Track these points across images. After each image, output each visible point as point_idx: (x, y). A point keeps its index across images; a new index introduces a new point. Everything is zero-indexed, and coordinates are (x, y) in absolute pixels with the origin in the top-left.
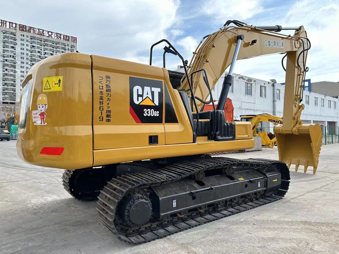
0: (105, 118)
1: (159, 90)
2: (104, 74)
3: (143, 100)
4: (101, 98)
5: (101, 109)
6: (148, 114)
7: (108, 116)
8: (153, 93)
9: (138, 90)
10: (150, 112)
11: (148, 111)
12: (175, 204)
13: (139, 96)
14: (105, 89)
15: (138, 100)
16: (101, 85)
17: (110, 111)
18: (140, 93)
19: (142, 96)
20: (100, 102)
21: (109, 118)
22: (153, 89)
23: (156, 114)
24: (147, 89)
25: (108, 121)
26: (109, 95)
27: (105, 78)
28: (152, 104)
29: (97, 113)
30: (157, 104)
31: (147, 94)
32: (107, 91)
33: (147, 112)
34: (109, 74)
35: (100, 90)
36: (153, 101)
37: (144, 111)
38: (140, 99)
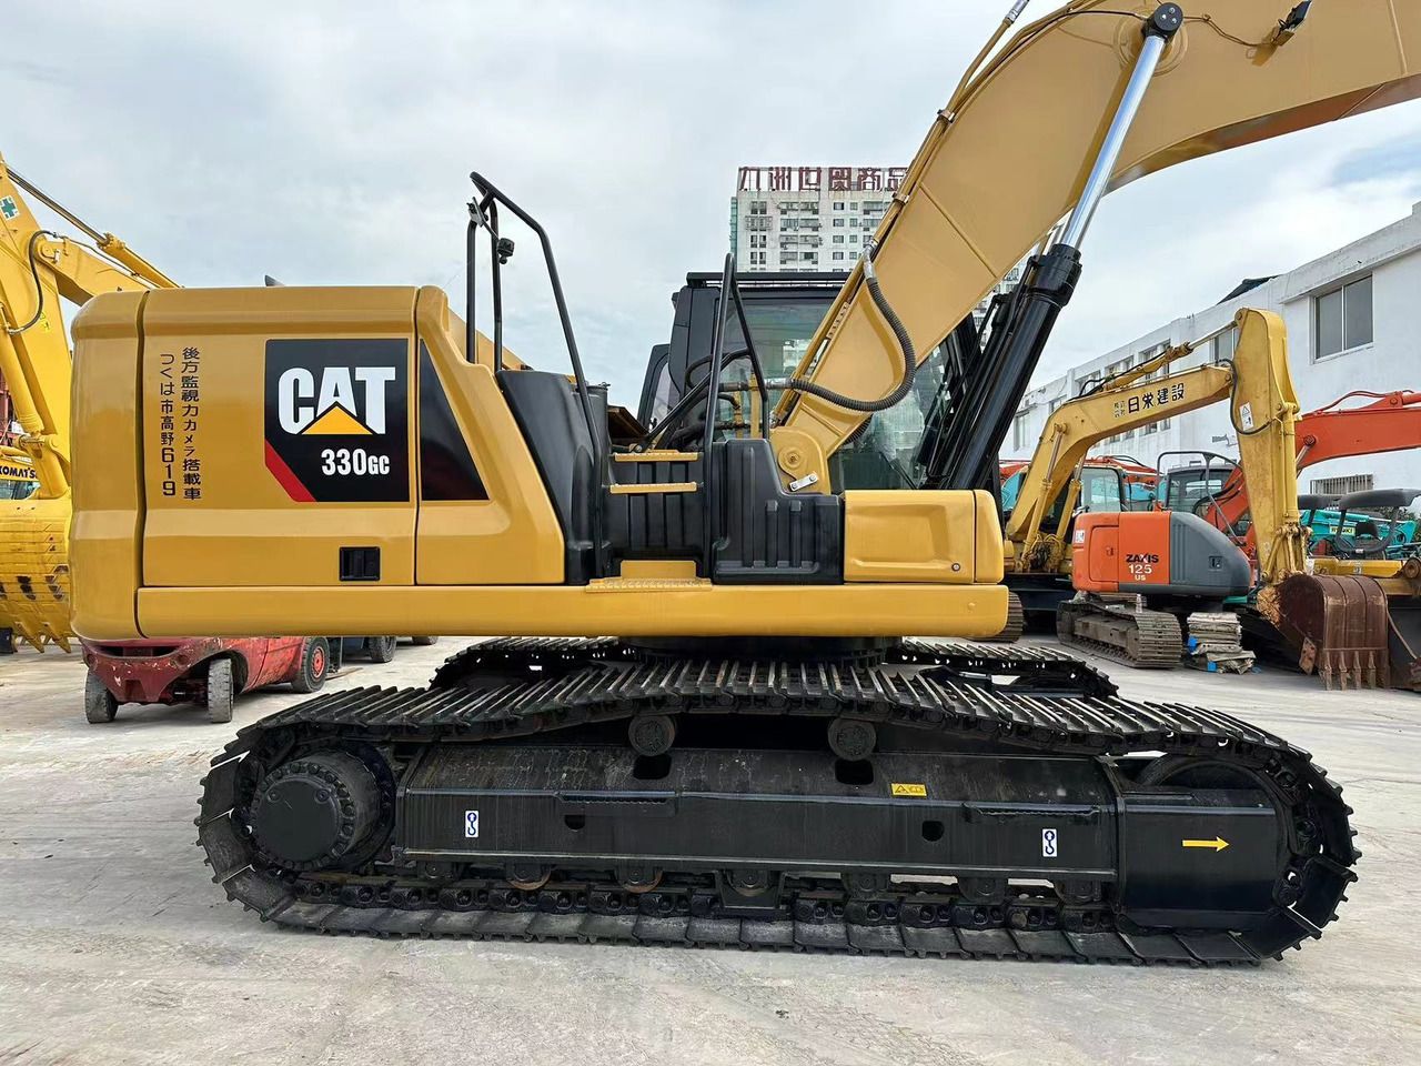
0: (182, 487)
1: (390, 373)
2: (176, 345)
3: (316, 419)
4: (167, 422)
5: (168, 458)
6: (340, 468)
7: (189, 479)
8: (359, 389)
9: (296, 382)
10: (351, 461)
11: (339, 455)
12: (476, 824)
13: (299, 403)
14: (179, 390)
15: (296, 420)
16: (167, 381)
17: (195, 463)
18: (307, 391)
19: (313, 402)
20: (164, 435)
21: (196, 486)
22: (362, 373)
23: (379, 466)
24: (336, 376)
25: (193, 494)
26: (193, 411)
27: (180, 358)
28: (359, 430)
29: (155, 472)
30: (380, 429)
31: (336, 394)
32: (185, 397)
33: (337, 461)
34: (192, 341)
35: (165, 398)
36: (361, 417)
37: (324, 455)
38: (307, 414)
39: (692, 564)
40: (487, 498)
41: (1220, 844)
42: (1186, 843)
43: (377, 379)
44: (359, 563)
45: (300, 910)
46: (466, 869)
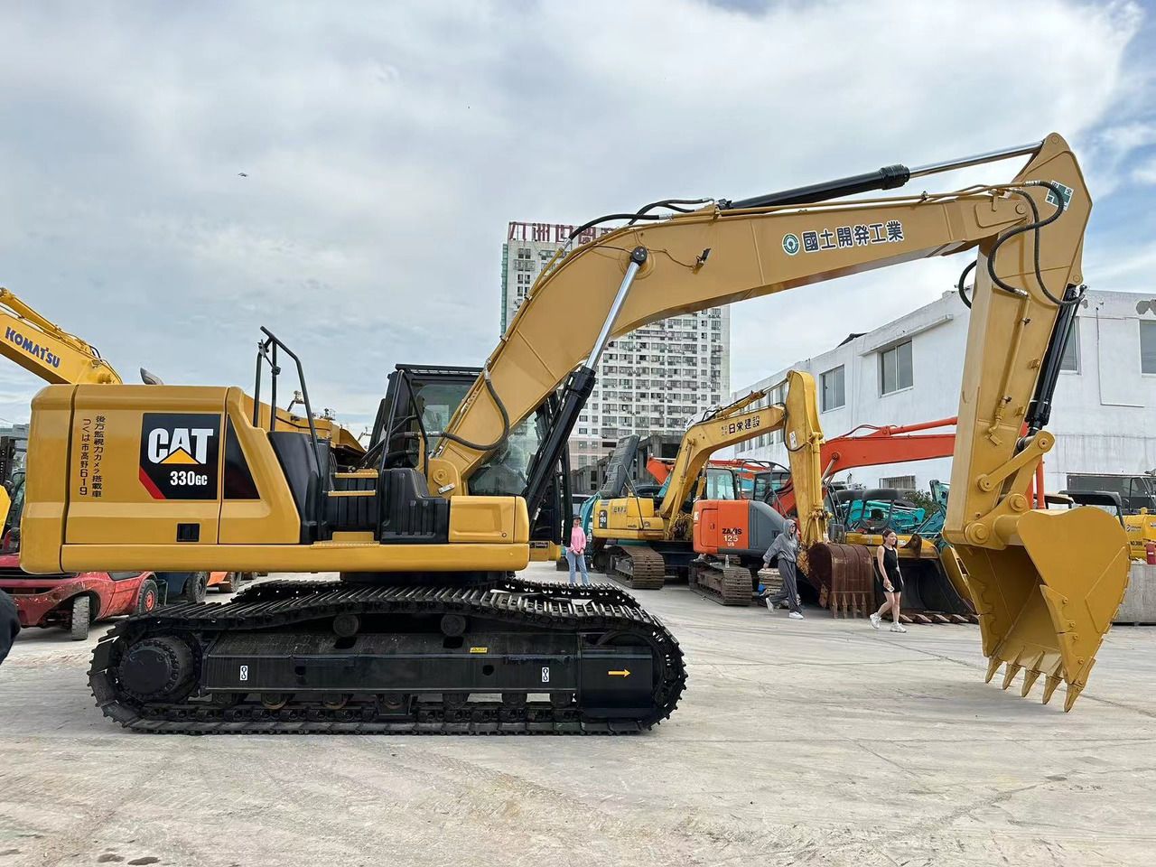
0: (91, 490)
1: (210, 432)
2: (93, 414)
3: (169, 456)
4: (85, 455)
5: (84, 474)
6: (180, 482)
7: (95, 486)
8: (193, 441)
9: (159, 435)
10: (186, 478)
11: (180, 474)
12: (246, 673)
13: (160, 446)
14: (93, 439)
15: (158, 456)
16: (86, 433)
17: (99, 478)
18: (164, 441)
19: (168, 447)
20: (82, 463)
21: (99, 490)
22: (195, 432)
23: (202, 480)
24: (181, 434)
25: (97, 494)
26: (100, 450)
27: (94, 422)
28: (191, 461)
29: (76, 482)
30: (203, 461)
31: (180, 442)
32: (96, 443)
33: (179, 478)
34: (101, 413)
35: (84, 442)
36: (193, 455)
37: (172, 474)
38: (164, 452)
39: (372, 534)
40: (259, 498)
41: (626, 673)
42: (610, 673)
43: (203, 435)
44: (188, 532)
45: (145, 723)
46: (240, 698)
